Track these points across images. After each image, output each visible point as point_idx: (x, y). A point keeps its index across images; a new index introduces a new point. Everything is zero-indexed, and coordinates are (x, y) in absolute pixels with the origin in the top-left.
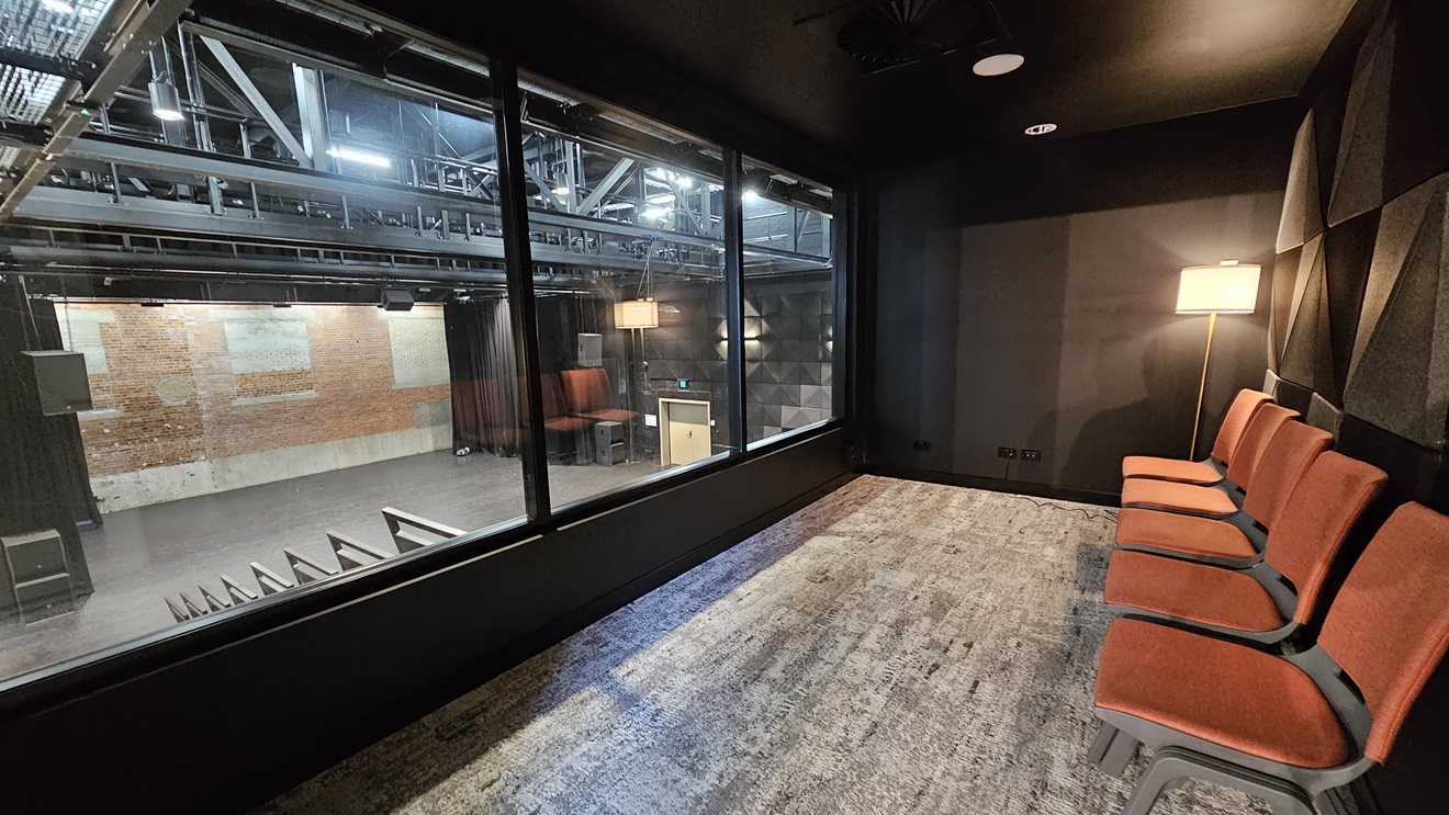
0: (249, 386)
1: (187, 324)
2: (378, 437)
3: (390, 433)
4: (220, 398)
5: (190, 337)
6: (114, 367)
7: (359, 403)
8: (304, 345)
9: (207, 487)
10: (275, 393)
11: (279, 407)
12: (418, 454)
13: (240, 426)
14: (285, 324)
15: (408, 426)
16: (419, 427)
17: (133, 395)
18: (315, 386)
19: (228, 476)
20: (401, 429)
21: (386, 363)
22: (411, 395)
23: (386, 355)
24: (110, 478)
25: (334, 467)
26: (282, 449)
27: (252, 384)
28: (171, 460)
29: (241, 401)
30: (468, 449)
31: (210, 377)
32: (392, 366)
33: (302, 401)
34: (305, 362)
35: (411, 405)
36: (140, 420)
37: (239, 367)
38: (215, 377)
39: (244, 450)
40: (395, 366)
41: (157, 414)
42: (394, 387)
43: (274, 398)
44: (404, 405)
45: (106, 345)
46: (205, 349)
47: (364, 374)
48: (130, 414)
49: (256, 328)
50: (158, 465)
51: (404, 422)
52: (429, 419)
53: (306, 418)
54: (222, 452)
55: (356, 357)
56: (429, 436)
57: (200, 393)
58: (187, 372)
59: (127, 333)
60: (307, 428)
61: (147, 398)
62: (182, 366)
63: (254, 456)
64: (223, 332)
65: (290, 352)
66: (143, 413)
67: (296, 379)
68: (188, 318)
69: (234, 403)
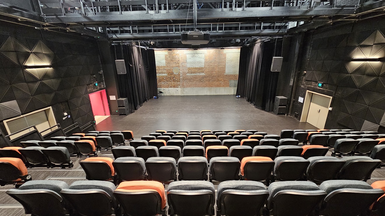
0: (190, 71)
1: (180, 55)
2: (218, 88)
3: (221, 87)
4: (184, 73)
5: (180, 58)
6: (167, 65)
7: (215, 78)
8: (203, 60)
9: (180, 94)
10: (195, 73)
11: (196, 77)
12: (229, 95)
13: (187, 81)
14: (200, 55)
15: (227, 86)
16: (230, 87)
17: (169, 71)
18: (205, 72)
19: (184, 92)
20: (225, 87)
21: (224, 66)
22: (230, 77)
23: (224, 64)
24: (165, 89)
25: (206, 94)
26: (195, 87)
27: (192, 70)
28: (174, 87)
29: (188, 74)
30: (240, 96)
31: (183, 68)
32: (225, 67)
33: (201, 76)
34: (203, 65)
35: (229, 80)
36: (170, 77)
37: (189, 66)
38: (184, 68)
39: (187, 86)
40: (226, 67)
41: (172, 76)
42: (225, 74)
43: (195, 74)
44: (227, 80)
45: (166, 59)
46: (182, 61)
47: (217, 70)
48: (168, 75)
49: (193, 56)
50: (172, 87)
51: (226, 85)
52: (234, 85)
53: (201, 80)
54: (183, 86)
55: (216, 64)
56: (233, 90)
57: (180, 72)
58: (179, 66)
59: (169, 57)
60: (201, 83)
61: (172, 72)
62: (178, 65)
63: (189, 88)
64: (186, 57)
65: (200, 62)
66: (170, 75)
67: (200, 70)
68: (180, 53)
69: (187, 75)
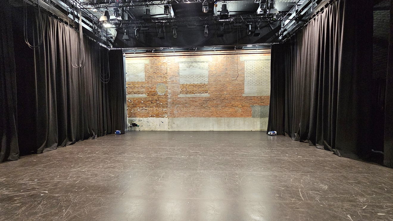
0: (184, 89)
1: (168, 64)
2: (233, 119)
3: (238, 118)
4: (175, 94)
5: (168, 69)
6: (147, 79)
7: (226, 101)
8: (206, 73)
9: (166, 128)
10: (193, 93)
11: (194, 99)
12: (251, 131)
13: (180, 105)
14: (200, 64)
15: (248, 116)
16: (254, 117)
17: (150, 90)
18: (209, 91)
19: (174, 125)
20: (245, 117)
21: (241, 83)
22: (252, 100)
23: (242, 79)
24: (141, 119)
25: (211, 129)
26: (192, 118)
27: (188, 89)
28: (158, 116)
29: (181, 96)
30: (276, 132)
31: (172, 85)
32: (244, 84)
33: (202, 98)
34: (206, 81)
35: (251, 105)
36: (151, 99)
37: (182, 81)
38: (174, 85)
39: (180, 115)
41: (156, 98)
42: (243, 95)
43: (193, 95)
44: (247, 104)
45: (145, 71)
46: (172, 74)
47: (230, 88)
48: (148, 97)
49: (190, 65)
50: (154, 116)
51: (247, 114)
52: (259, 114)
53: (203, 106)
54: (172, 115)
55: (228, 79)
56: (259, 123)
57: (169, 91)
58: (166, 82)
59: (151, 67)
60: (203, 110)
61: (154, 91)
62: (165, 80)
63: (182, 119)
64: (179, 67)
65: (201, 76)
66: (152, 97)
67: (202, 88)
68: (168, 62)
69: (179, 96)
